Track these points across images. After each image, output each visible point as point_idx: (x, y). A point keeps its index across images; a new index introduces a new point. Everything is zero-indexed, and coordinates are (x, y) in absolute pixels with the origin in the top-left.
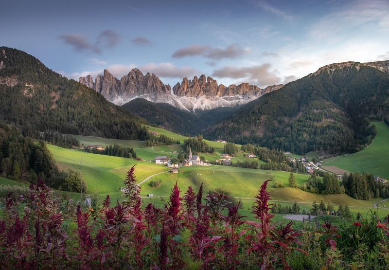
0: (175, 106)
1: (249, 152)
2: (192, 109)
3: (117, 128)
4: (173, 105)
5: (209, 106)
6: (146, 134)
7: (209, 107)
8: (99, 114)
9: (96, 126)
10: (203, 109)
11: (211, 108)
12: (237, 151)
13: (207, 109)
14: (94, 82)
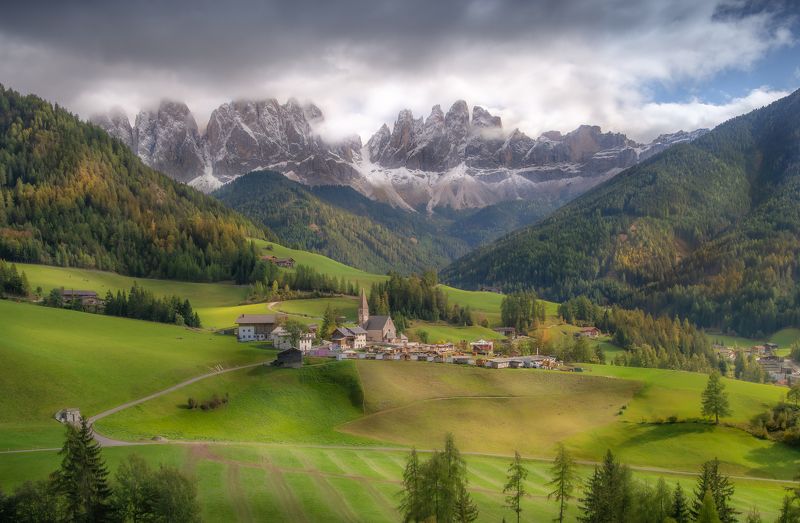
0: (372, 199)
1: (582, 322)
2: (425, 205)
3: (166, 245)
4: (368, 195)
5: (477, 196)
6: (253, 264)
7: (475, 200)
8: (113, 205)
9: (100, 238)
10: (458, 207)
11: (482, 204)
12: (543, 318)
13: (471, 205)
14: (133, 125)
